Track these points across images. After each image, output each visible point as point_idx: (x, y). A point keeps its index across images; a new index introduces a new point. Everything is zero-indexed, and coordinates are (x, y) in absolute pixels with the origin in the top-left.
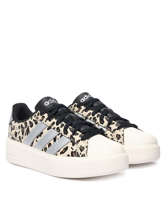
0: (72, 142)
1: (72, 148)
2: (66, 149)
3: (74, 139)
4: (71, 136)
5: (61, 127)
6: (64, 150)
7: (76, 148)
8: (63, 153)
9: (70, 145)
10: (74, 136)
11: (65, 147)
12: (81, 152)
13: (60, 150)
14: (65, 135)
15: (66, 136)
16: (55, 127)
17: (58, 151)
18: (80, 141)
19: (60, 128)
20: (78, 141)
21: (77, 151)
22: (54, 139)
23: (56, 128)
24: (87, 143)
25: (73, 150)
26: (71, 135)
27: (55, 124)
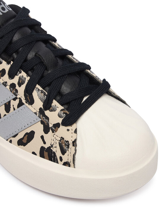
0: (42, 122)
1: (42, 137)
2: (30, 136)
3: (47, 118)
4: (41, 112)
5: (20, 84)
6: (26, 139)
7: (51, 139)
8: (24, 145)
9: (39, 129)
10: (47, 113)
11: (28, 131)
12: (62, 155)
13: (17, 134)
14: (27, 105)
15: (30, 106)
16: (6, 82)
17: (15, 136)
18: (61, 126)
19: (17, 86)
20: (57, 126)
21: (54, 150)
22: (5, 104)
23: (9, 84)
24: (76, 132)
25: (45, 143)
26: (40, 109)
27: (6, 75)
